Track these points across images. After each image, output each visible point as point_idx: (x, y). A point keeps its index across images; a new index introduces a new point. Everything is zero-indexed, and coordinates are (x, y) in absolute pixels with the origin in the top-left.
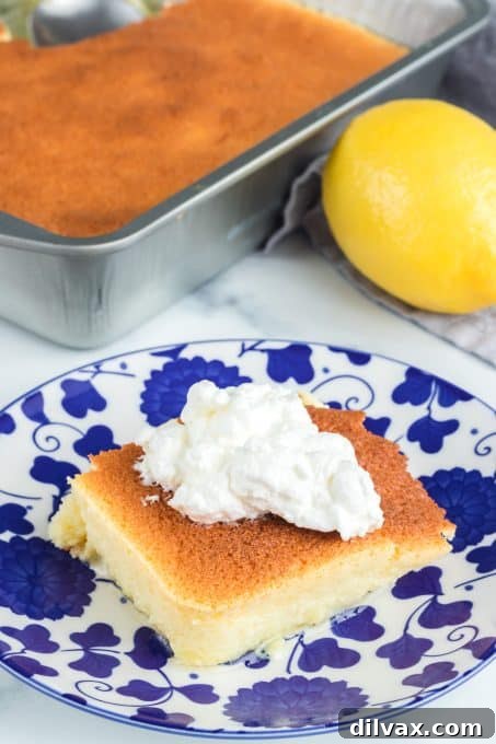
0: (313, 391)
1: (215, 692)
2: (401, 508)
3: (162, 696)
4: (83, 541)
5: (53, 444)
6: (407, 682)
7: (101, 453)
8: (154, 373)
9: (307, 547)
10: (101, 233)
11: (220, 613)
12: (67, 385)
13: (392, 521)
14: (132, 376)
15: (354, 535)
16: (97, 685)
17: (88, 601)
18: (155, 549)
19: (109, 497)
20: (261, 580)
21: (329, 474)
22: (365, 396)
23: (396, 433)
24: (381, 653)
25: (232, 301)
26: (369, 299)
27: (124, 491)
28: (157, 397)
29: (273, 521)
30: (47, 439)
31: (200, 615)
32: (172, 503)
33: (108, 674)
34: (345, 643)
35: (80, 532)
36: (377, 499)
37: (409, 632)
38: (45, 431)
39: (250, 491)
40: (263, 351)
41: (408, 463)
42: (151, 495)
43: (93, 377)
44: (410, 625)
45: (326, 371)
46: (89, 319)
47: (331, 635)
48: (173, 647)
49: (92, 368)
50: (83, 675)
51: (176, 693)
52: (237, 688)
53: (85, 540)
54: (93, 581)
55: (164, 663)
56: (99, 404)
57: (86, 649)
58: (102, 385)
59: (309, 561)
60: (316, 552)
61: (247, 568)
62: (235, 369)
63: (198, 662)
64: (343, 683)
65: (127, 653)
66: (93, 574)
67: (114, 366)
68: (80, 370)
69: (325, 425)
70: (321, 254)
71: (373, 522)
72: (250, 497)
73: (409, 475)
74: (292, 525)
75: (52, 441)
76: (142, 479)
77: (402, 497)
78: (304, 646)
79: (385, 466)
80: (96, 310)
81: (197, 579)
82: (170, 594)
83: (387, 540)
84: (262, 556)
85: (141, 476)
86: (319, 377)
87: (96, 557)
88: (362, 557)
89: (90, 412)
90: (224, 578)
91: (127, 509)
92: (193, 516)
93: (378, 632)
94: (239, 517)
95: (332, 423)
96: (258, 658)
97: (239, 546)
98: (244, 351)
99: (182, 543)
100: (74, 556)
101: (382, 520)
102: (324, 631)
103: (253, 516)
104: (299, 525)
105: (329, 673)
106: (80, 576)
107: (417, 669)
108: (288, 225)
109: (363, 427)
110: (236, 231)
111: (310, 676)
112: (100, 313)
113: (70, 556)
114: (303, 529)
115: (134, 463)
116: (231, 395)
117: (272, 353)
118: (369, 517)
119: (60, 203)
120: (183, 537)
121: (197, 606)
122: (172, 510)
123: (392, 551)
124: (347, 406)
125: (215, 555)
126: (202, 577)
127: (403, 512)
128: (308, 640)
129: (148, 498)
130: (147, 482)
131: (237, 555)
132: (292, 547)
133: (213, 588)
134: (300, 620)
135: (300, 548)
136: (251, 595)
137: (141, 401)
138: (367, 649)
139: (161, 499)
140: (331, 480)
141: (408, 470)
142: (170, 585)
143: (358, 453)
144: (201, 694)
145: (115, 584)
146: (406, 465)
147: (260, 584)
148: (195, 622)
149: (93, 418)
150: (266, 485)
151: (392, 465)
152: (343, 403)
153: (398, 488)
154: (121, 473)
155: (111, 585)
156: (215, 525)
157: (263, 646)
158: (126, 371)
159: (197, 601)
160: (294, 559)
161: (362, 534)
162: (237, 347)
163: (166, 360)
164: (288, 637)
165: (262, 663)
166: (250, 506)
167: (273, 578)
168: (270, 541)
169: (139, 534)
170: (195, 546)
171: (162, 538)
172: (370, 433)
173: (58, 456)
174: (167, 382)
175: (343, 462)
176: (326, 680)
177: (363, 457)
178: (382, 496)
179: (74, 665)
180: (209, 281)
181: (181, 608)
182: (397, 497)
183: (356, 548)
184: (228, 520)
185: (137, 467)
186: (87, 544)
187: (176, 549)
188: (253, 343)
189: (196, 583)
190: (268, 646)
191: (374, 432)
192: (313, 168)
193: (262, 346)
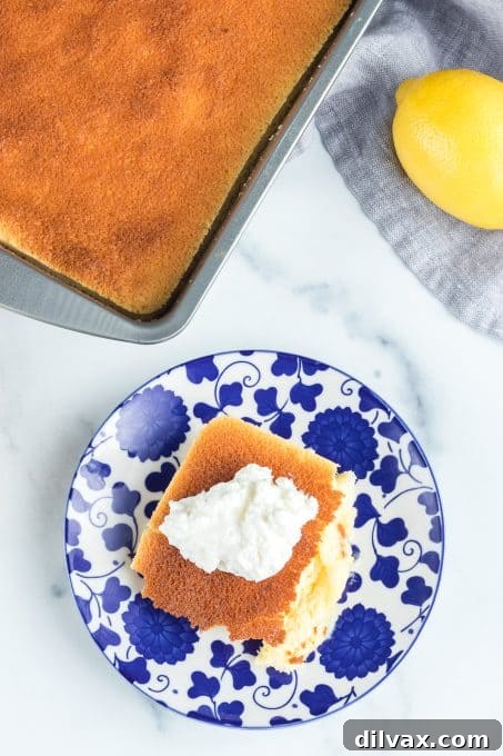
5: (408, 550)
8: (393, 642)
12: (429, 591)
14: (402, 631)
28: (381, 629)
30: (412, 550)
38: (417, 555)
40: (341, 698)
43: (421, 610)
45: (295, 706)
49: (425, 614)
56: (406, 598)
58: (414, 610)
67: (416, 627)
68: (431, 607)
75: (410, 552)
86: (297, 700)
89: (406, 588)
98: (353, 692)
117: (336, 701)
149: (402, 587)
152: (272, 690)
158: (407, 631)
162: (359, 692)
163: (393, 655)
173: (399, 544)
174: (382, 643)
188: (350, 701)
193: (344, 701)
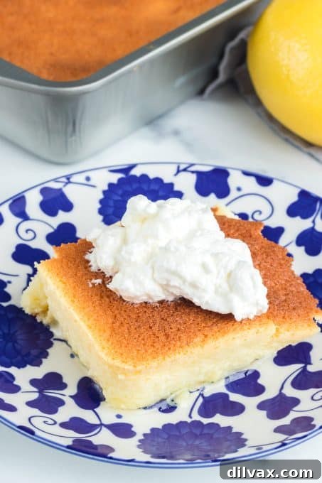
0: (227, 205)
1: (133, 429)
2: (284, 298)
3: (94, 430)
4: (45, 310)
5: (31, 235)
6: (278, 430)
7: (63, 245)
8: (111, 185)
9: (210, 324)
10: (79, 78)
11: (140, 372)
12: (44, 191)
13: (276, 307)
14: (94, 186)
15: (245, 317)
16: (46, 419)
17: (46, 355)
18: (95, 320)
19: (64, 279)
20: (172, 348)
21: (228, 271)
22: (266, 210)
23: (287, 239)
24: (261, 406)
25: (176, 133)
26: (280, 136)
27: (76, 275)
28: (111, 203)
29: (184, 304)
30: (27, 231)
31: (124, 372)
32: (111, 286)
33: (55, 411)
34: (234, 397)
35: (43, 303)
36: (265, 291)
37: (283, 391)
38: (26, 225)
39: (168, 281)
40: (193, 172)
41: (293, 263)
42: (96, 279)
43: (65, 186)
44: (285, 386)
45: (239, 189)
46: (66, 142)
47: (224, 390)
48: (105, 393)
49: (65, 180)
50: (36, 412)
51: (104, 428)
52: (150, 427)
53: (48, 310)
54: (52, 340)
55: (98, 405)
56: (68, 207)
57: (41, 392)
58: (71, 192)
59: (210, 335)
60: (215, 328)
61: (163, 338)
62: (171, 185)
63: (123, 406)
64: (230, 428)
65: (71, 397)
66: (52, 334)
67: (80, 178)
68: (55, 180)
69: (232, 232)
70: (246, 100)
71: (260, 308)
72: (168, 285)
73: (293, 272)
74: (199, 307)
75: (30, 232)
76: (90, 266)
77: (286, 289)
78: (203, 397)
79: (275, 265)
80: (71, 136)
81: (123, 345)
82: (102, 354)
83: (271, 322)
84: (174, 330)
85: (90, 264)
86: (234, 193)
87: (55, 322)
88: (250, 334)
89: (61, 213)
90: (144, 345)
91: (77, 288)
92: (125, 296)
93: (260, 390)
94: (160, 299)
95: (238, 230)
96: (168, 405)
97: (158, 321)
98: (178, 171)
99: (115, 317)
100: (39, 321)
101: (267, 306)
102: (220, 388)
103: (171, 299)
104: (204, 307)
105: (220, 420)
106: (42, 337)
107: (286, 421)
108: (222, 77)
109: (261, 234)
110: (181, 80)
111: (205, 421)
112: (74, 138)
113: (36, 320)
114: (206, 311)
115: (85, 254)
116: (159, 207)
117: (199, 174)
118: (257, 304)
119: (52, 54)
120: (116, 312)
121: (123, 365)
122: (111, 291)
123: (274, 331)
124: (253, 217)
125: (139, 327)
126: (128, 344)
127: (285, 301)
128: (207, 393)
129: (94, 281)
130: (94, 269)
131: (156, 328)
132: (198, 324)
133: (135, 352)
134: (202, 378)
135: (203, 325)
136: (164, 359)
137: (99, 206)
138: (250, 403)
139: (103, 282)
140: (229, 275)
141: (293, 268)
142: (104, 348)
143: (254, 255)
144: (123, 430)
145: (67, 344)
146: (291, 265)
147: (171, 352)
148: (121, 377)
149: (63, 217)
150: (180, 277)
151: (281, 265)
152: (250, 214)
153: (283, 282)
154: (75, 261)
155: (64, 344)
156: (141, 304)
157: (173, 396)
158: (90, 183)
159: (123, 362)
160: (198, 333)
161: (251, 317)
162: (174, 169)
163: (120, 176)
164: (191, 390)
165: (171, 409)
166: (168, 291)
167: (181, 347)
168: (182, 318)
169: (84, 308)
170: (125, 319)
171: (101, 313)
172: (266, 239)
173: (33, 245)
174: (120, 192)
175: (239, 262)
176: (218, 425)
177: (258, 258)
178: (270, 288)
179: (30, 404)
180: (160, 117)
181: (111, 366)
182: (282, 289)
183: (246, 327)
184: (151, 301)
185: (88, 257)
186: (49, 312)
187: (110, 321)
188: (187, 166)
189: (123, 348)
190: (176, 396)
191: (269, 239)
192: (242, 35)
193: (193, 169)
